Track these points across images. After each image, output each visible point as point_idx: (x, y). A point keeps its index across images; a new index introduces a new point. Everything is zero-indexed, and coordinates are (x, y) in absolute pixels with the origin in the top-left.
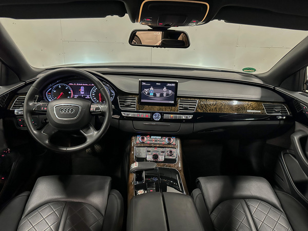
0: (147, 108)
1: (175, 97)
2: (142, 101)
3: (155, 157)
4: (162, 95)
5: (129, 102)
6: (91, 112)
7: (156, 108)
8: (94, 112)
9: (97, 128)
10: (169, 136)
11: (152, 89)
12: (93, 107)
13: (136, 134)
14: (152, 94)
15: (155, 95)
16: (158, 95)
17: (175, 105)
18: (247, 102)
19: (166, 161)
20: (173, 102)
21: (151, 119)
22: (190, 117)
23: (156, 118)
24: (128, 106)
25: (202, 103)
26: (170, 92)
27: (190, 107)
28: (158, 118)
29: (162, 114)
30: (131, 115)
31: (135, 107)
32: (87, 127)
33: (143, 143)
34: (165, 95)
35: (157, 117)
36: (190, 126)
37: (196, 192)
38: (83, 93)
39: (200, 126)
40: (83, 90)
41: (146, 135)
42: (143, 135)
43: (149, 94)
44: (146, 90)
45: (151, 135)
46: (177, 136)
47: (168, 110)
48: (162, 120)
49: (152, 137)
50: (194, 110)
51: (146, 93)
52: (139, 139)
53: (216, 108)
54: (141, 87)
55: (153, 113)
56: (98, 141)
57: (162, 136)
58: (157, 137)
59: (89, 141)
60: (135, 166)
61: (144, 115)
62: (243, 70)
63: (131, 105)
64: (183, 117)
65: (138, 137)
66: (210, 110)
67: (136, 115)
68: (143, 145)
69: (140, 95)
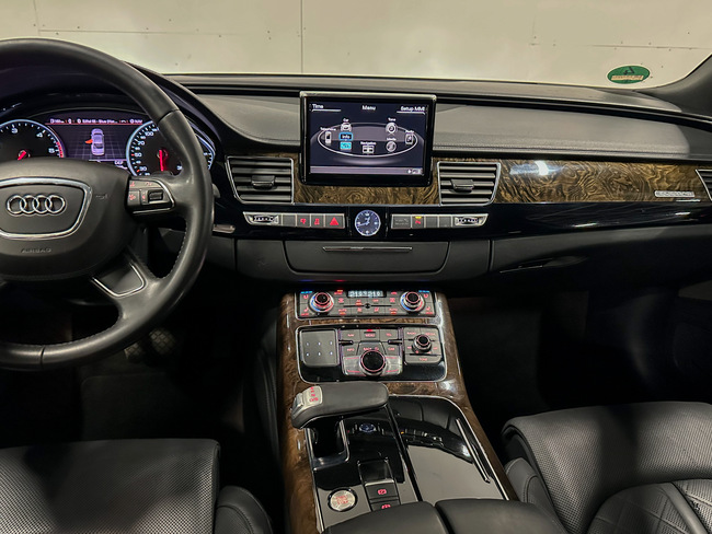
0: (331, 195)
1: (427, 154)
2: (315, 170)
3: (373, 361)
4: (380, 148)
5: (266, 175)
6: (129, 209)
7: (363, 195)
8: (141, 207)
9: (160, 269)
10: (411, 286)
11: (346, 126)
12: (139, 191)
13: (297, 288)
14: (346, 146)
15: (357, 148)
16: (368, 148)
17: (426, 180)
18: (651, 166)
19: (410, 371)
20: (419, 172)
21: (349, 234)
22: (480, 220)
23: (364, 228)
24: (265, 190)
25: (513, 172)
26: (410, 135)
27: (476, 188)
28: (371, 226)
29: (385, 214)
30: (277, 219)
31: (289, 194)
32: (118, 266)
33: (324, 315)
34: (391, 147)
35: (368, 225)
36: (479, 249)
37: (518, 470)
38: (100, 152)
39: (511, 248)
40: (100, 142)
41: (332, 287)
42: (323, 288)
43: (336, 145)
44: (328, 131)
45: (347, 288)
46: (435, 287)
47: (403, 198)
48: (387, 234)
49: (352, 294)
50: (489, 196)
51: (328, 142)
52: (309, 303)
53: (560, 188)
54: (310, 124)
55: (351, 213)
56: (164, 317)
57: (387, 287)
58: (371, 294)
59: (130, 319)
60: (310, 399)
61: (324, 220)
62: (610, 77)
63: (277, 185)
64: (456, 220)
65: (304, 297)
66: (541, 195)
67: (296, 219)
68: (324, 322)
69: (307, 150)
